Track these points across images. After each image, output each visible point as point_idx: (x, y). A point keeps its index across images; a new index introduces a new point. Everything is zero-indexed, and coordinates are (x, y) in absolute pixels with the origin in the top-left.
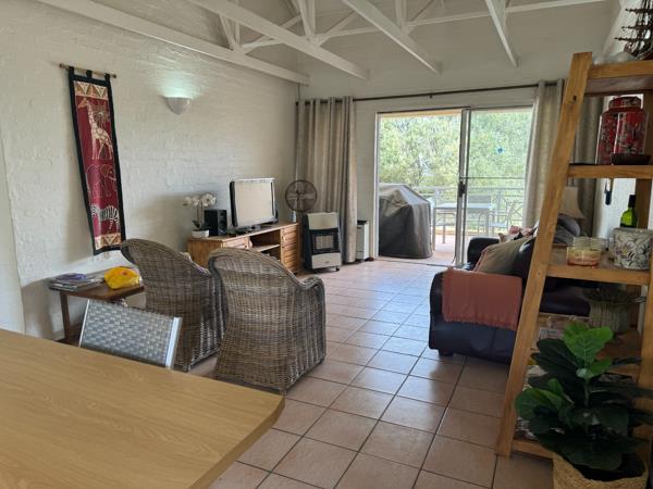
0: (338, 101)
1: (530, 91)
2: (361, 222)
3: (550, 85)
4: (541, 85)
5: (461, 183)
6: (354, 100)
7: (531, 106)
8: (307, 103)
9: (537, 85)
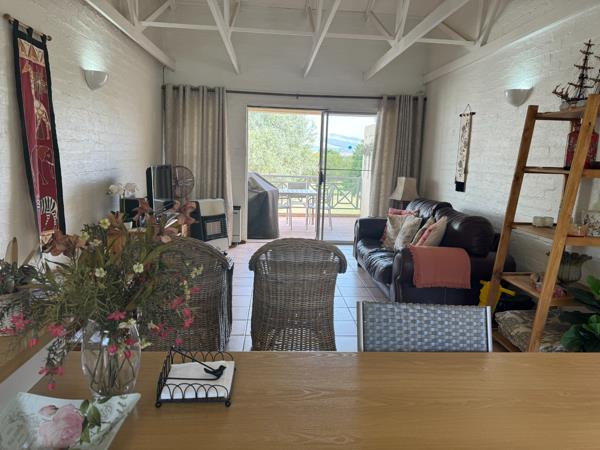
0: (211, 91)
1: (375, 101)
2: (237, 208)
3: (391, 98)
4: (385, 98)
5: (321, 173)
6: (227, 92)
7: (375, 114)
8: (176, 88)
9: (381, 98)
